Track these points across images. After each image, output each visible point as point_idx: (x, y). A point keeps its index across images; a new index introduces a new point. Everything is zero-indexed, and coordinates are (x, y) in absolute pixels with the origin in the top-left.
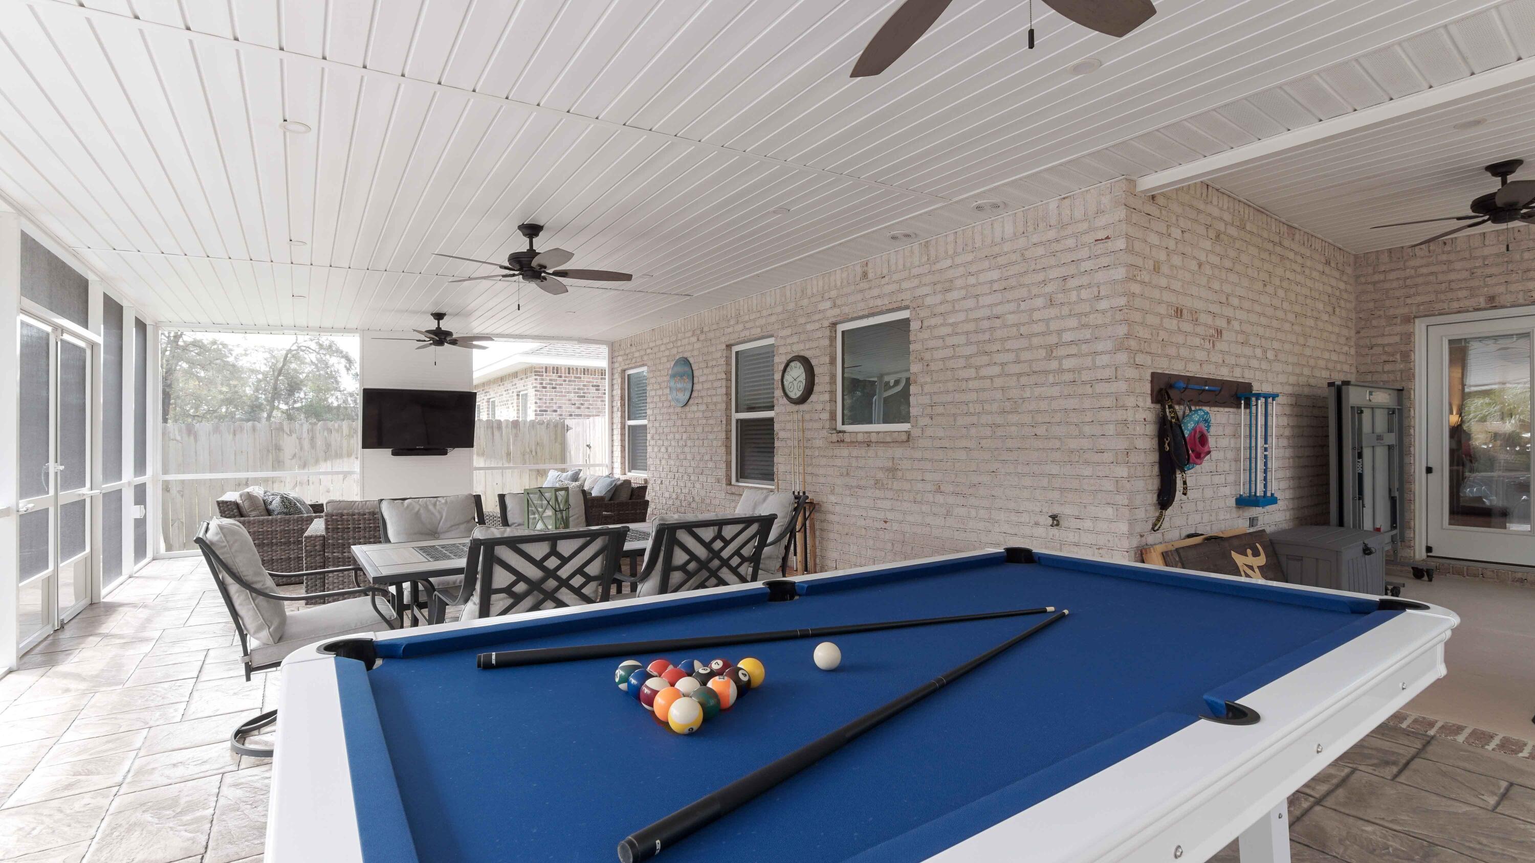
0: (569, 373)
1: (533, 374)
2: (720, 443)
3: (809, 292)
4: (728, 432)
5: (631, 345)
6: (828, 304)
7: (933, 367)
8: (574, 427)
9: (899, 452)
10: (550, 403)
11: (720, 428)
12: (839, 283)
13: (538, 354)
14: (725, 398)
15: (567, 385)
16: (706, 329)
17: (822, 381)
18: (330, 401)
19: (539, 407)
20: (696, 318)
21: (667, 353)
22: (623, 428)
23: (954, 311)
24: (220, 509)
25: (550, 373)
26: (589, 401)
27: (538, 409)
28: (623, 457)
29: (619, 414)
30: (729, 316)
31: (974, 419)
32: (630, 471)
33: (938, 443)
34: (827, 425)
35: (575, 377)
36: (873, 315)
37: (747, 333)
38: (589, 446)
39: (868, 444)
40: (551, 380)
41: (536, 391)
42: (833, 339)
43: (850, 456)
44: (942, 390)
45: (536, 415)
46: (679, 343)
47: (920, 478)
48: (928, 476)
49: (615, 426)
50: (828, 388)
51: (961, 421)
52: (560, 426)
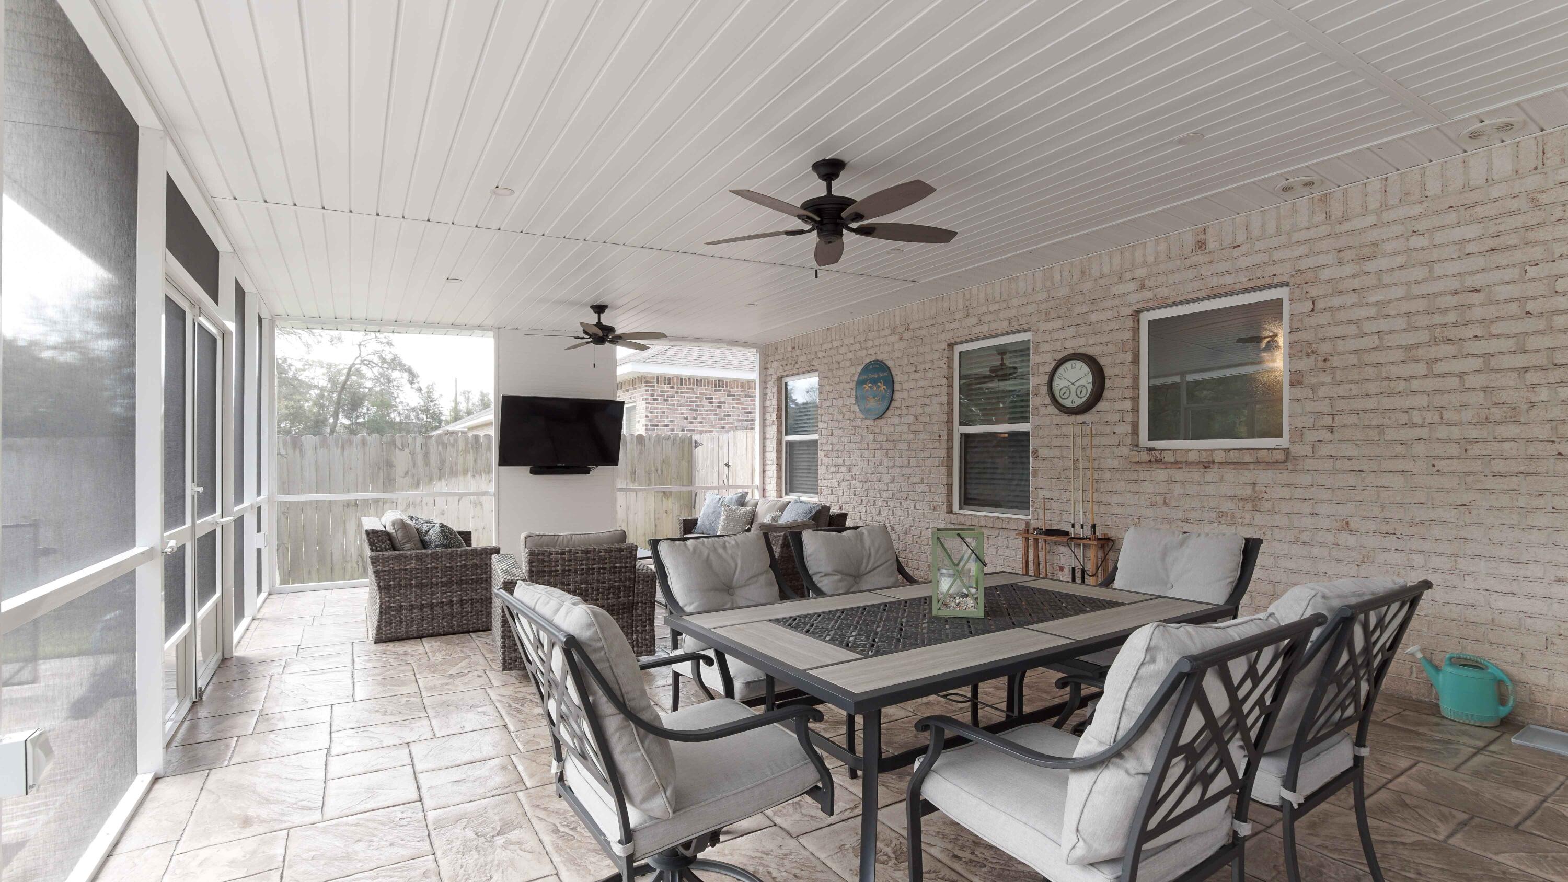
0: (681, 384)
1: (644, 384)
2: (937, 463)
3: (1095, 272)
4: (950, 449)
5: (793, 348)
6: (1131, 286)
7: (1335, 361)
8: (705, 443)
9: (1265, 476)
10: (661, 417)
11: (937, 444)
12: (1151, 259)
13: (651, 363)
14: (945, 408)
15: (678, 396)
16: (914, 325)
17: (1116, 383)
18: (392, 416)
19: (650, 421)
20: (897, 313)
21: (851, 356)
22: (779, 444)
23: (1381, 286)
24: (369, 540)
25: (661, 384)
26: (702, 414)
27: (649, 423)
28: (779, 478)
29: (775, 428)
30: (953, 309)
31: (1424, 433)
32: (787, 494)
33: (1347, 465)
34: (1128, 440)
35: (688, 389)
36: (1210, 297)
37: (985, 328)
38: (727, 465)
39: (1206, 466)
40: (662, 391)
41: (647, 403)
42: (1136, 331)
43: (1170, 480)
44: (1354, 392)
45: (647, 430)
46: (870, 344)
47: (1309, 511)
48: (1323, 509)
49: (768, 442)
50: (1129, 393)
51: (1390, 435)
52: (687, 442)
